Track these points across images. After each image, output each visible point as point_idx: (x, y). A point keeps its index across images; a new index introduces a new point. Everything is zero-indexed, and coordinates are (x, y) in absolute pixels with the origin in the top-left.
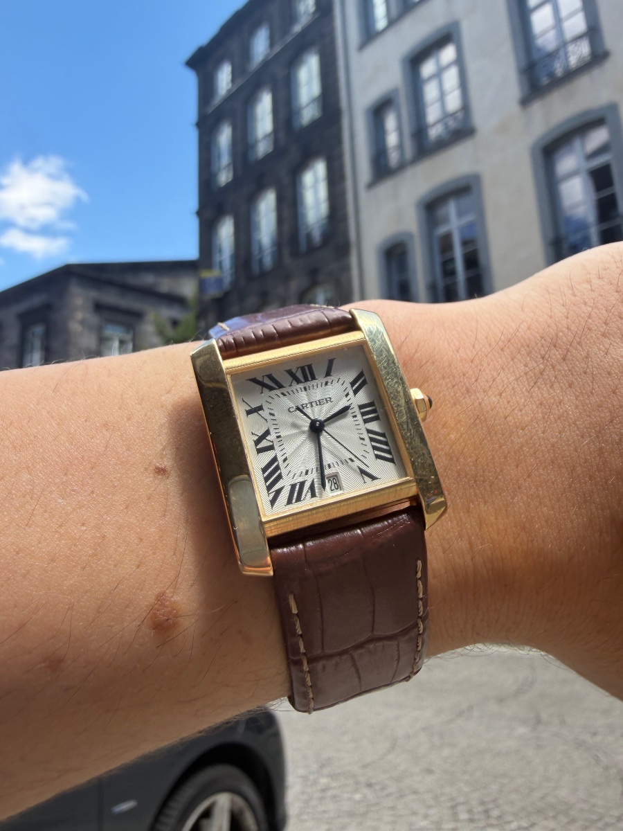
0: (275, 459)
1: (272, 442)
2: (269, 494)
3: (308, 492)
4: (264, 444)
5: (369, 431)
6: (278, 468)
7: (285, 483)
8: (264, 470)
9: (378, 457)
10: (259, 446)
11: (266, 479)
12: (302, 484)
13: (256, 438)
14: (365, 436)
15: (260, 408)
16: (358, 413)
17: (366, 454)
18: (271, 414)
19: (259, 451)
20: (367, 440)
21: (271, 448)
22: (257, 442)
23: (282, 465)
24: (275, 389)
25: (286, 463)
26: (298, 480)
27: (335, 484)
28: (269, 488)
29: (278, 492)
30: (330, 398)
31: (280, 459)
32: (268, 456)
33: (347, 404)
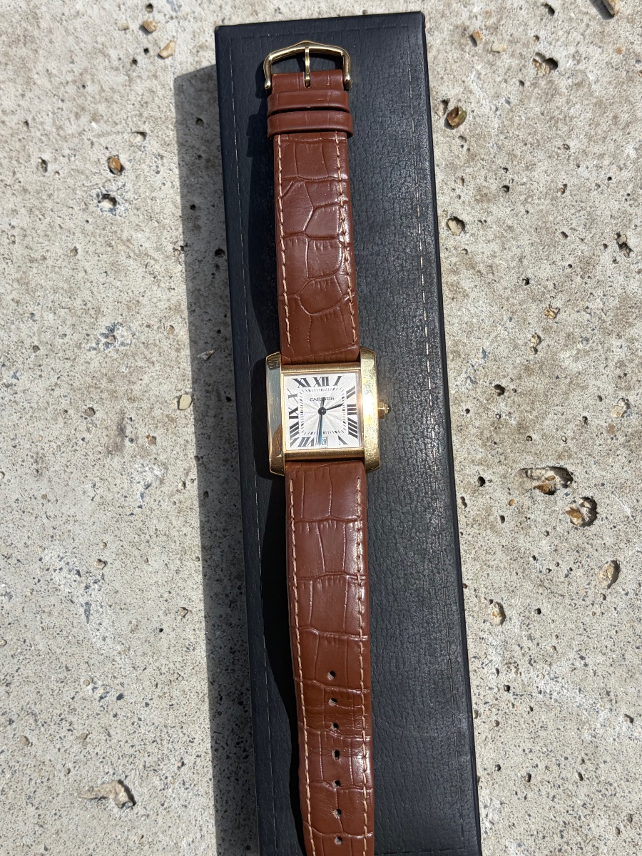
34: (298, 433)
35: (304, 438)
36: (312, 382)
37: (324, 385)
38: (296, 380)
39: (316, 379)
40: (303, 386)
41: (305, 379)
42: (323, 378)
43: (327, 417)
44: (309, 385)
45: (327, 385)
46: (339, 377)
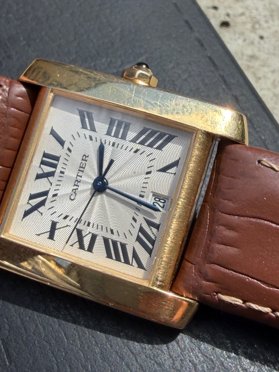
0: (106, 240)
1: (90, 233)
2: (132, 265)
3: (151, 229)
4: (87, 241)
5: (134, 141)
6: (115, 243)
7: (132, 244)
8: (109, 256)
9: (160, 148)
10: (86, 246)
11: (118, 259)
12: (141, 230)
13: (77, 245)
14: (136, 146)
15: (54, 225)
16: (113, 140)
17: (151, 157)
18: (66, 217)
19: (90, 249)
20: (139, 147)
21: (94, 237)
22: (82, 247)
23: (115, 237)
24: (46, 199)
25: (115, 232)
26: (135, 232)
27: (159, 201)
28: (127, 262)
29: (135, 255)
30: (84, 155)
31: (108, 235)
32: (99, 245)
33: (98, 144)
34: (123, 246)
35: (139, 239)
36: (42, 185)
37: (55, 166)
38: (27, 213)
39: (39, 177)
40: (42, 203)
41: (32, 197)
42: (43, 163)
43: (115, 181)
44: (45, 193)
45: (57, 159)
46: (53, 133)
